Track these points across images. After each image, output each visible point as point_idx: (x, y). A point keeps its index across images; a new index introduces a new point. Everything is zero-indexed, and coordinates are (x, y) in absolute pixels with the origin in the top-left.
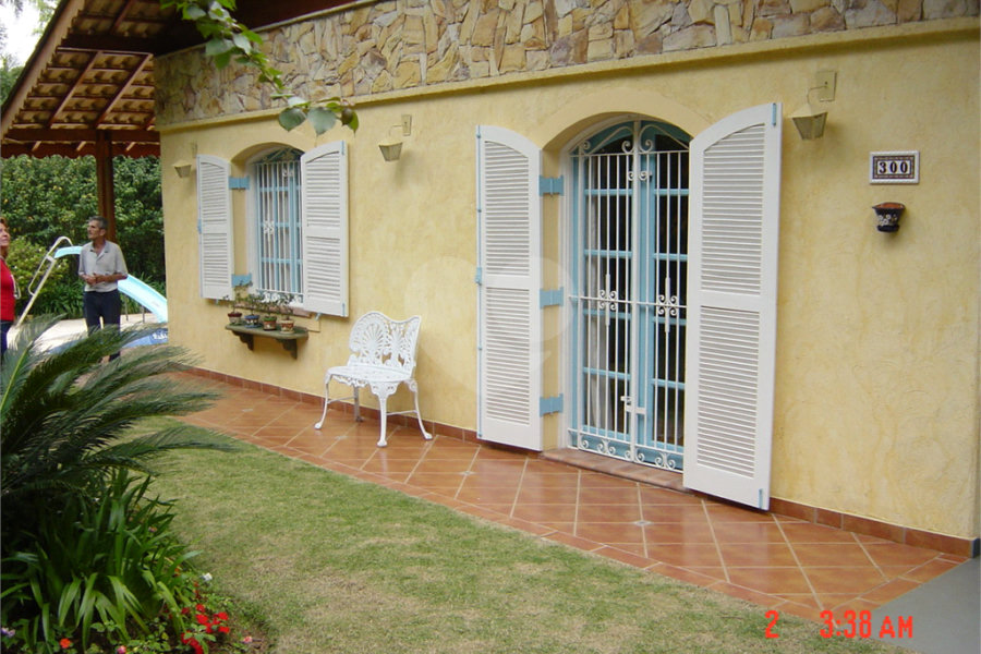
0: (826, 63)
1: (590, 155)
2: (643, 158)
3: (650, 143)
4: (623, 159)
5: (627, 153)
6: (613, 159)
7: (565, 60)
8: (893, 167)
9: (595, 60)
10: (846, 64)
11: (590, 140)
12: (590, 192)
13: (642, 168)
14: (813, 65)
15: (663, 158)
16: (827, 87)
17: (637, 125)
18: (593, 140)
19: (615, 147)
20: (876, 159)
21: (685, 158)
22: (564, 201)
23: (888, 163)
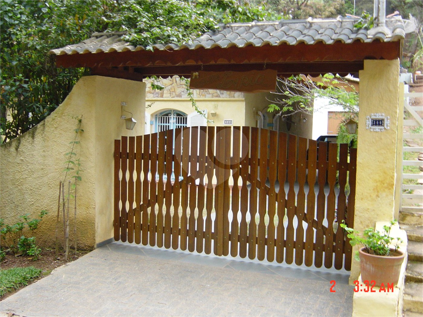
0: (216, 103)
1: (160, 117)
2: (174, 118)
3: (175, 115)
4: (169, 118)
5: (170, 117)
6: (166, 118)
7: (158, 97)
8: (228, 122)
9: (165, 97)
10: (220, 103)
11: (160, 113)
12: (160, 124)
13: (173, 120)
14: (213, 103)
15: (179, 118)
16: (216, 107)
17: (172, 111)
18: (161, 113)
19: (167, 115)
20: (225, 121)
21: (186, 118)
22: (154, 126)
23: (227, 122)
